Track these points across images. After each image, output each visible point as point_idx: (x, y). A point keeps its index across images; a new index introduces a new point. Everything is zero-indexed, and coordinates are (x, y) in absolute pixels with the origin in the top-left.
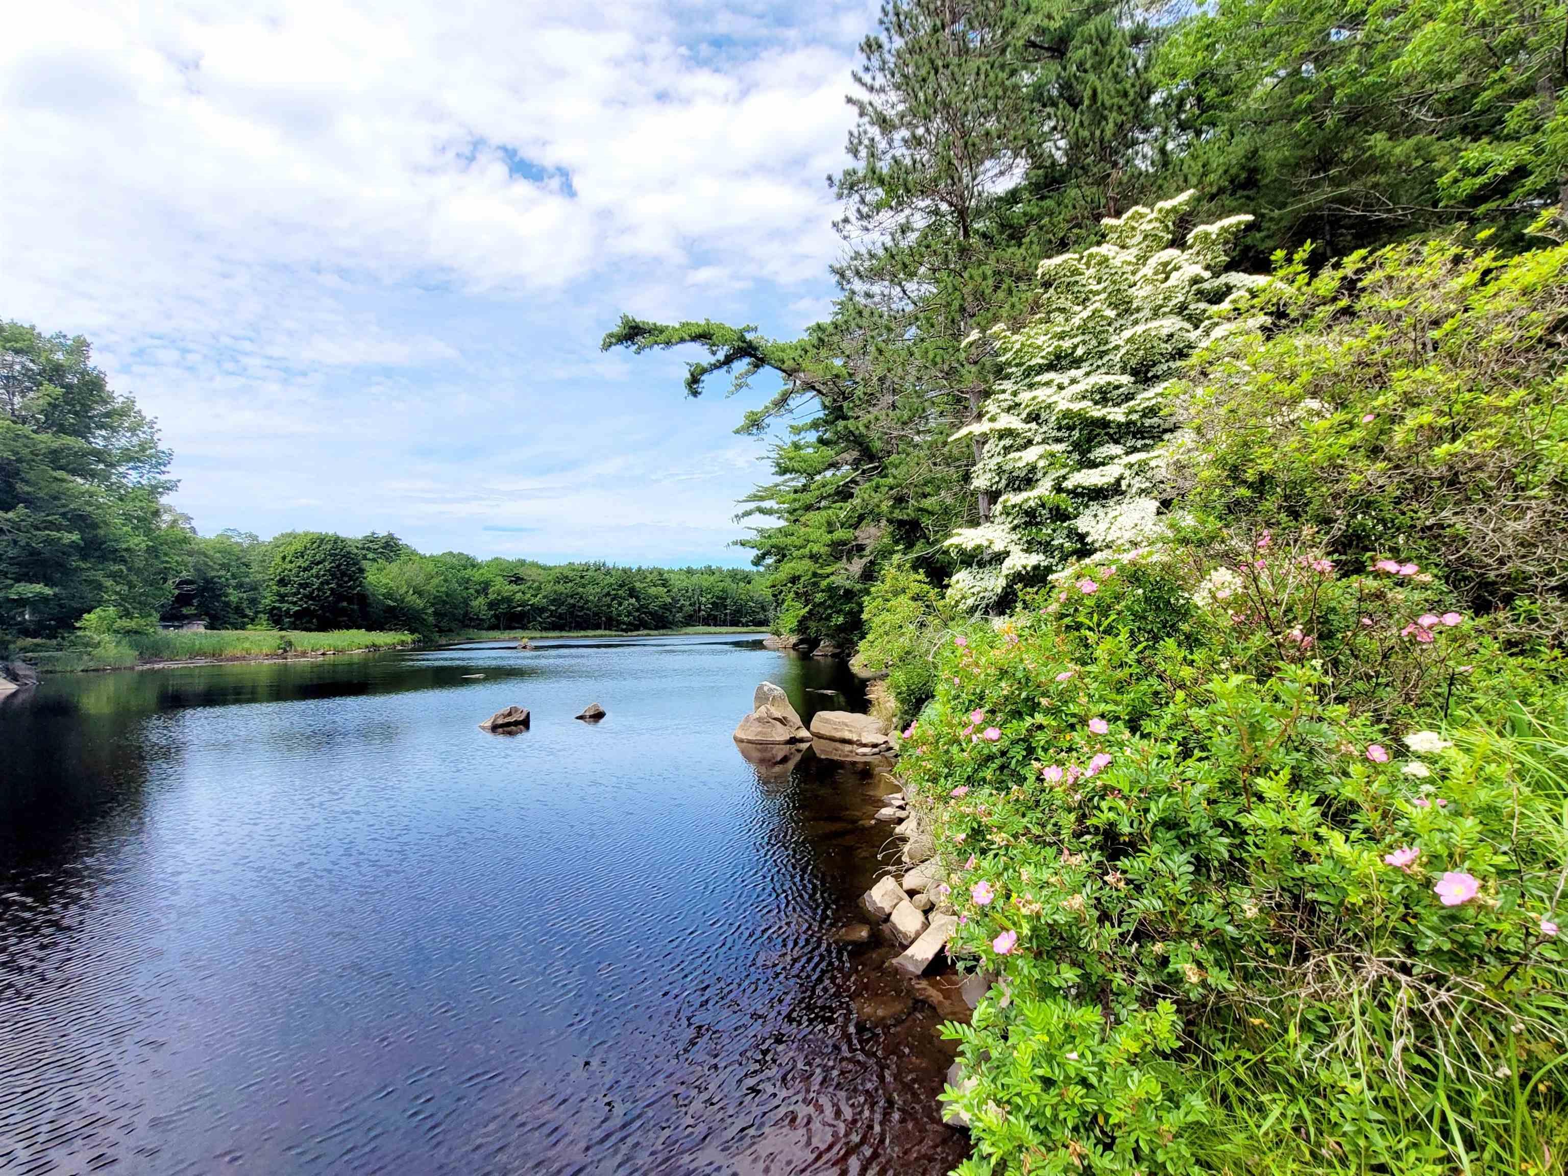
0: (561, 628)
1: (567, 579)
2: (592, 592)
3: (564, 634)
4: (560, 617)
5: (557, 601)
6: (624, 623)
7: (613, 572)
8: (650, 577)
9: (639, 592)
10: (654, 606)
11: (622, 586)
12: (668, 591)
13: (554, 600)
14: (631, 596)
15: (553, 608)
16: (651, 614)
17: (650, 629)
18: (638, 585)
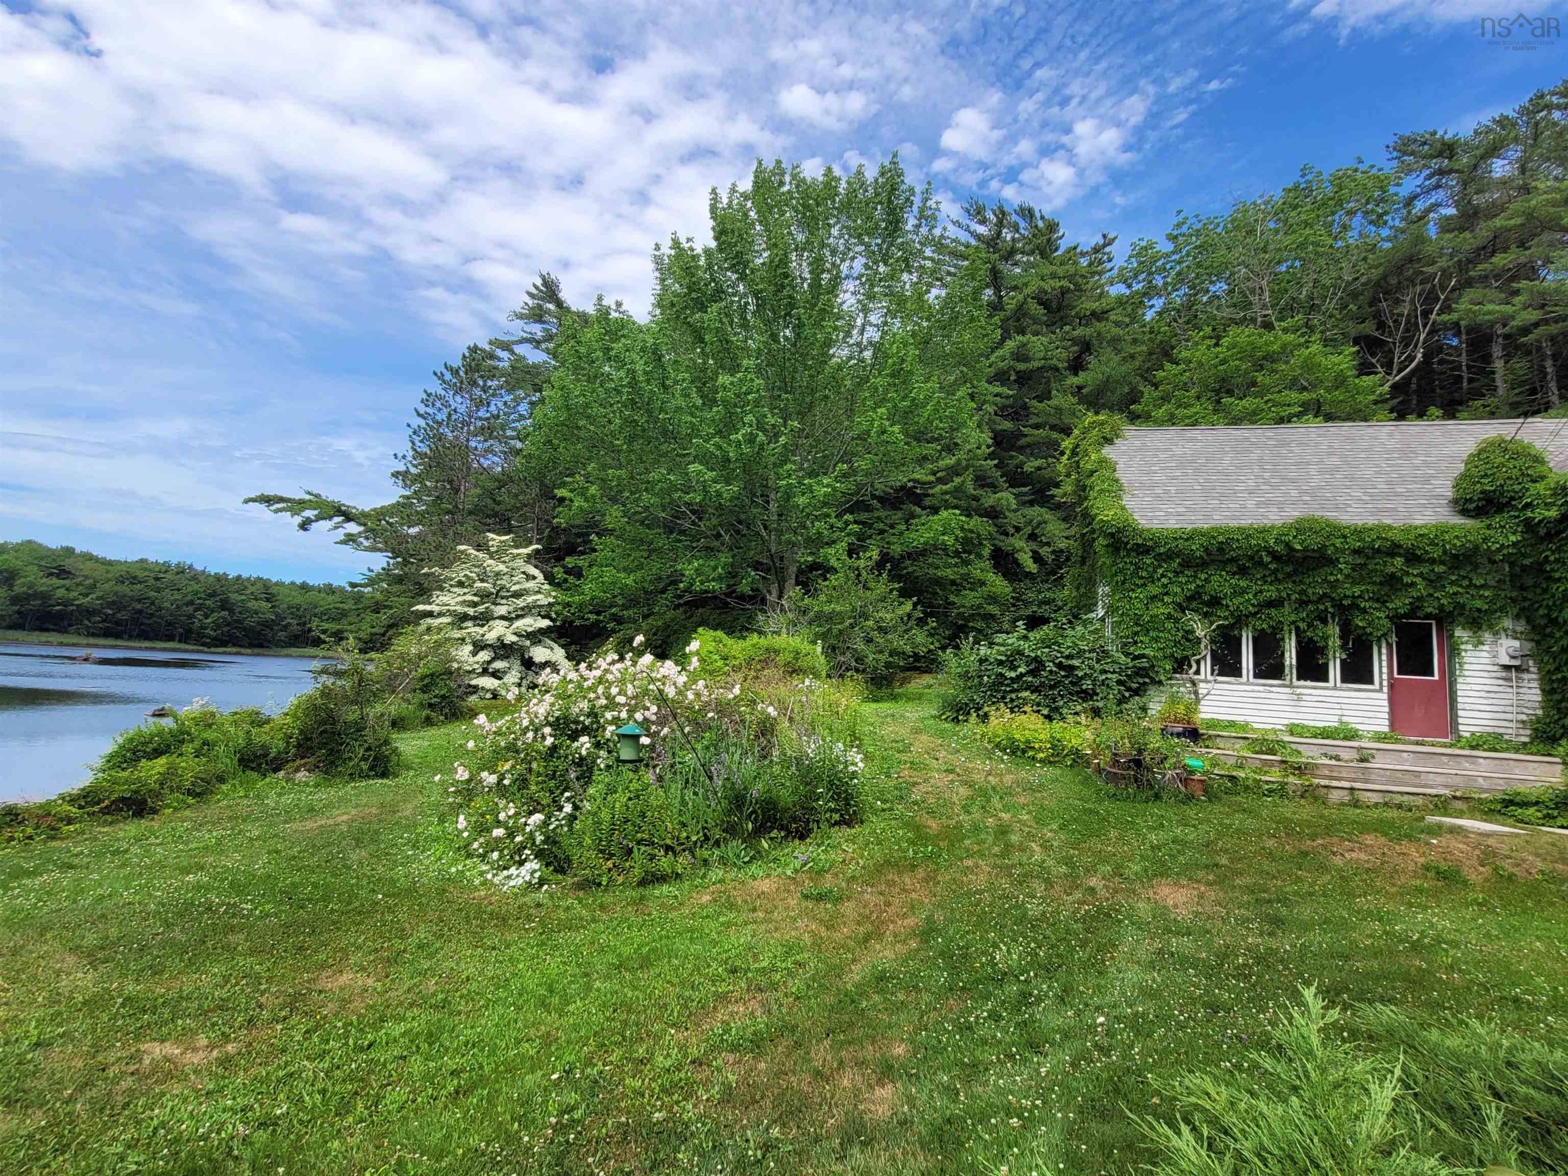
0: (117, 636)
1: (134, 580)
2: (168, 600)
3: (119, 642)
4: (118, 623)
5: (118, 604)
6: (209, 637)
7: (202, 578)
8: (251, 589)
9: (234, 604)
10: (251, 622)
11: (211, 596)
12: (273, 607)
13: (113, 603)
14: (223, 608)
15: (110, 612)
16: (245, 629)
17: (241, 646)
18: (234, 597)
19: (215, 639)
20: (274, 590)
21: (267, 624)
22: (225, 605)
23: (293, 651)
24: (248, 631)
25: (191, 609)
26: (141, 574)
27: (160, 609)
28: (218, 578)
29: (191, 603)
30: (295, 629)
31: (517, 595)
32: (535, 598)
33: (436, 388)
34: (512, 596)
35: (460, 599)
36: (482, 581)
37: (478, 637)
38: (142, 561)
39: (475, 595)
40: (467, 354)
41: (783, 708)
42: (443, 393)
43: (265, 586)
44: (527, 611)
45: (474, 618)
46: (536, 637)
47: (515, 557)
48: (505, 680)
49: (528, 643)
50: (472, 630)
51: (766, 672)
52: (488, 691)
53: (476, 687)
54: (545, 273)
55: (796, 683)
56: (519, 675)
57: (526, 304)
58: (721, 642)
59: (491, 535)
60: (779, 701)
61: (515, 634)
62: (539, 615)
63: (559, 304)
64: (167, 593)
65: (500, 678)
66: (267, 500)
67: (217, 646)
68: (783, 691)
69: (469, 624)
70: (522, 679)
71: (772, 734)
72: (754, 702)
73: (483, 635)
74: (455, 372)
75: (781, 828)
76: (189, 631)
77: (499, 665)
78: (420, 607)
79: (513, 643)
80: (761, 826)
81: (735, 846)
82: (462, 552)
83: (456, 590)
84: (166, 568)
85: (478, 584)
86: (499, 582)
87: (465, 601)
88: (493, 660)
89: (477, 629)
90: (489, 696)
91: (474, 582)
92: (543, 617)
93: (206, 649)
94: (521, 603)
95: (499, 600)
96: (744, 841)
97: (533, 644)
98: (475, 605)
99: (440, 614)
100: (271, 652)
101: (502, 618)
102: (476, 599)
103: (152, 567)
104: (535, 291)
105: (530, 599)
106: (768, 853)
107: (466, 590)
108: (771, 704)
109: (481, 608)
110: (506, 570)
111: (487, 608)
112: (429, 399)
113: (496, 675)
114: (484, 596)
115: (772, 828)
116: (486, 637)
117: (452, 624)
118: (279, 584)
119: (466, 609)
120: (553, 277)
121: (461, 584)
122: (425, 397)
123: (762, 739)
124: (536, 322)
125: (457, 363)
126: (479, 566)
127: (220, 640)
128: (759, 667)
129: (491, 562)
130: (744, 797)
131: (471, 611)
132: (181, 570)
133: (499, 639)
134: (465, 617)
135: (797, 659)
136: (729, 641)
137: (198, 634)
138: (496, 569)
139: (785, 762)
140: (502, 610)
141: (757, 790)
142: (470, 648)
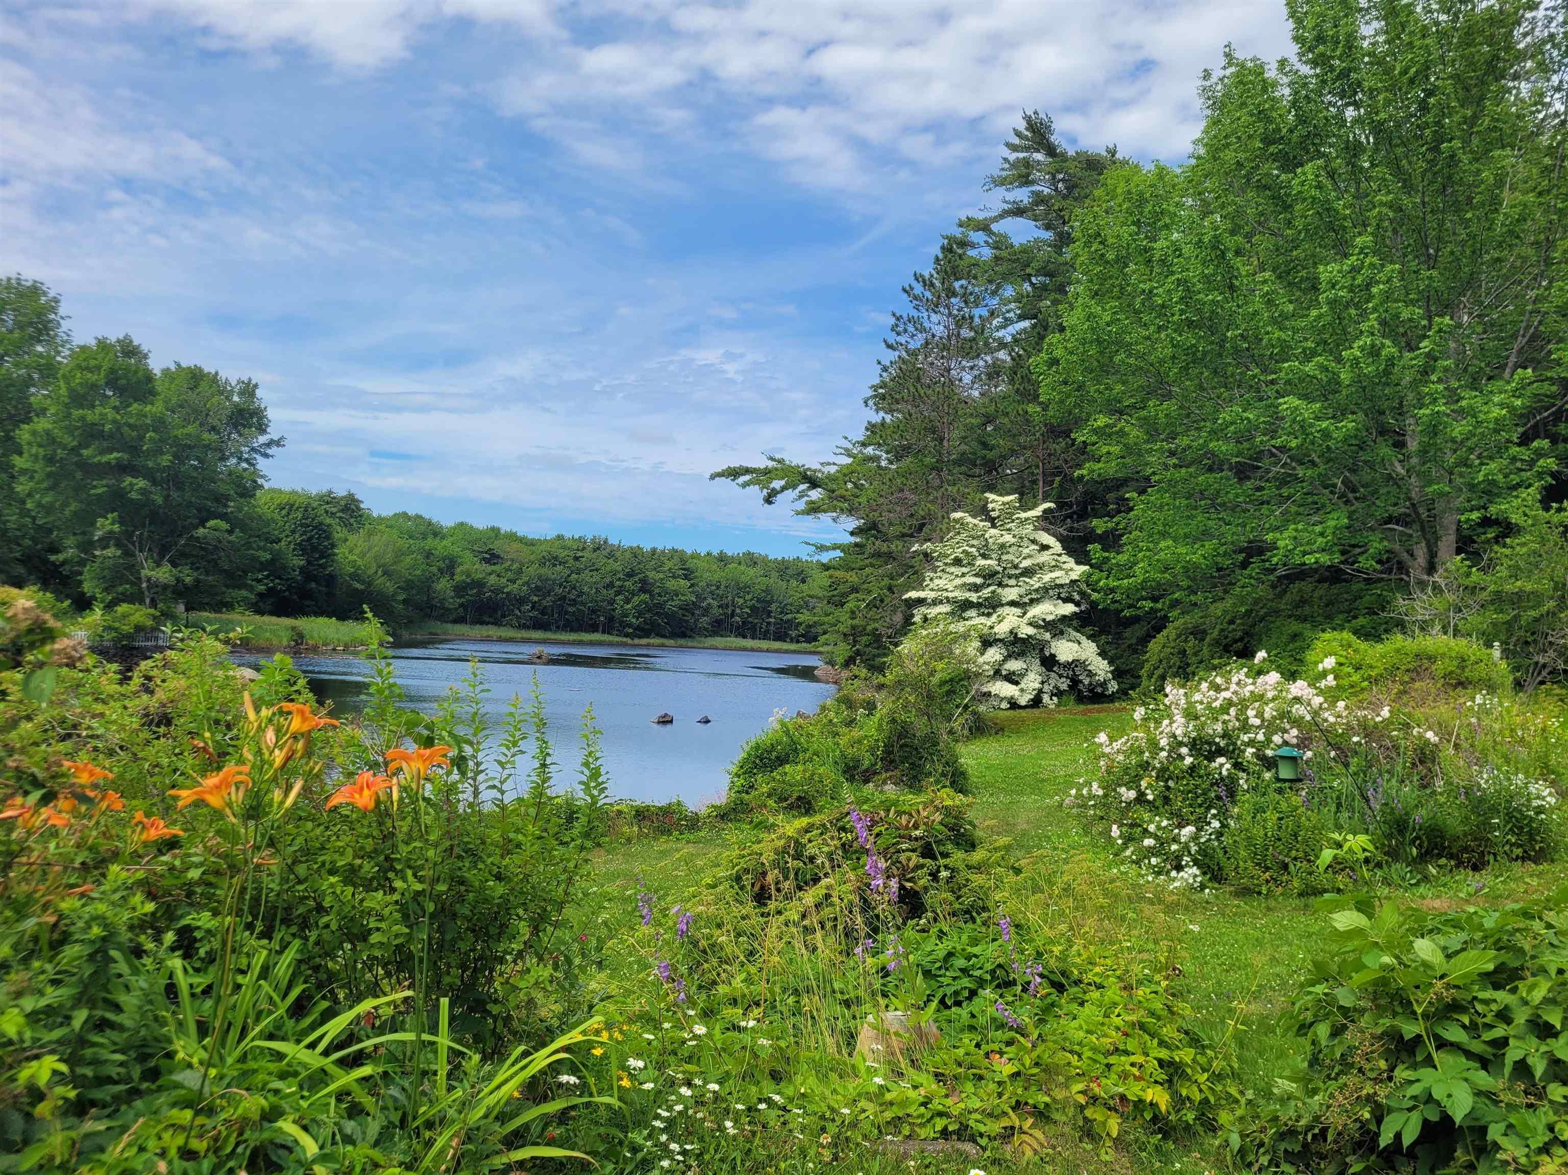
2: (588, 581)
4: (544, 612)
5: (542, 590)
6: (630, 625)
7: (618, 554)
8: (669, 565)
9: (653, 585)
10: (672, 606)
11: (630, 575)
12: (692, 585)
13: (538, 588)
14: (643, 590)
15: (536, 599)
16: (667, 615)
17: (664, 636)
18: (651, 575)
19: (637, 628)
20: (690, 564)
21: (687, 608)
22: (645, 586)
23: (718, 641)
24: (671, 617)
25: (612, 592)
26: (562, 554)
27: (581, 594)
28: (636, 553)
29: (610, 585)
30: (716, 612)
31: (1028, 572)
32: (1053, 575)
33: (906, 308)
34: (1023, 574)
35: (958, 581)
36: (984, 556)
37: (986, 631)
38: (560, 537)
39: (976, 575)
40: (941, 256)
41: (1445, 732)
42: (915, 313)
43: (682, 560)
44: (1045, 593)
45: (978, 605)
46: (1057, 627)
47: (1023, 522)
48: (1022, 685)
49: (1047, 636)
50: (976, 620)
51: (1417, 685)
52: (1002, 699)
53: (988, 694)
54: (1030, 112)
55: (1462, 700)
56: (1039, 679)
57: (1005, 159)
58: (1350, 646)
59: (991, 496)
60: (1440, 724)
61: (1030, 624)
62: (1059, 598)
63: (1051, 151)
64: (586, 576)
65: (1017, 683)
66: (733, 473)
67: (640, 637)
68: (1443, 710)
69: (972, 613)
70: (1043, 683)
71: (1433, 761)
72: (1407, 726)
73: (991, 628)
74: (928, 284)
75: (1451, 857)
76: (611, 619)
77: (1014, 665)
78: (913, 594)
79: (1030, 637)
80: (1427, 852)
81: (1398, 869)
82: (956, 521)
83: (952, 569)
84: (581, 544)
85: (981, 562)
86: (1004, 557)
87: (964, 585)
88: (1005, 660)
89: (983, 620)
90: (1004, 705)
91: (975, 558)
92: (1066, 600)
93: (629, 641)
94: (1034, 583)
95: (1006, 581)
96: (1408, 865)
97: (1054, 636)
98: (976, 588)
99: (935, 602)
100: (695, 644)
101: (1013, 604)
102: (979, 581)
103: (570, 544)
104: (1017, 141)
105: (1047, 578)
106: (1437, 878)
107: (965, 570)
108: (1430, 728)
109: (986, 592)
110: (1013, 540)
111: (993, 592)
112: (899, 323)
113: (1012, 679)
114: (989, 576)
115: (1440, 856)
116: (996, 630)
117: (952, 613)
118: (695, 556)
119: (967, 595)
120: (1042, 115)
121: (957, 562)
122: (893, 321)
123: (1420, 768)
124: (1021, 185)
125: (928, 271)
126: (978, 537)
127: (642, 630)
128: (1406, 679)
129: (993, 531)
130: (1406, 822)
131: (974, 597)
132: (599, 547)
133: (1011, 632)
134: (966, 605)
135: (1463, 668)
136: (1363, 646)
137: (621, 622)
138: (1001, 540)
139: (1452, 790)
140: (1011, 594)
141: (1420, 816)
142: (977, 644)
